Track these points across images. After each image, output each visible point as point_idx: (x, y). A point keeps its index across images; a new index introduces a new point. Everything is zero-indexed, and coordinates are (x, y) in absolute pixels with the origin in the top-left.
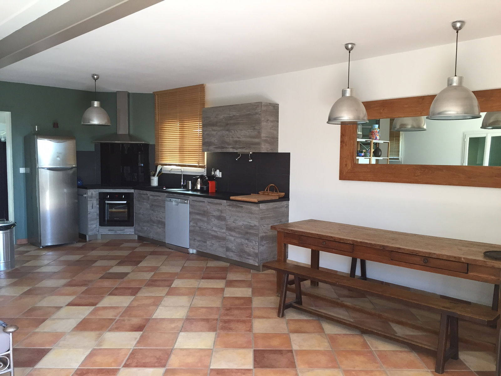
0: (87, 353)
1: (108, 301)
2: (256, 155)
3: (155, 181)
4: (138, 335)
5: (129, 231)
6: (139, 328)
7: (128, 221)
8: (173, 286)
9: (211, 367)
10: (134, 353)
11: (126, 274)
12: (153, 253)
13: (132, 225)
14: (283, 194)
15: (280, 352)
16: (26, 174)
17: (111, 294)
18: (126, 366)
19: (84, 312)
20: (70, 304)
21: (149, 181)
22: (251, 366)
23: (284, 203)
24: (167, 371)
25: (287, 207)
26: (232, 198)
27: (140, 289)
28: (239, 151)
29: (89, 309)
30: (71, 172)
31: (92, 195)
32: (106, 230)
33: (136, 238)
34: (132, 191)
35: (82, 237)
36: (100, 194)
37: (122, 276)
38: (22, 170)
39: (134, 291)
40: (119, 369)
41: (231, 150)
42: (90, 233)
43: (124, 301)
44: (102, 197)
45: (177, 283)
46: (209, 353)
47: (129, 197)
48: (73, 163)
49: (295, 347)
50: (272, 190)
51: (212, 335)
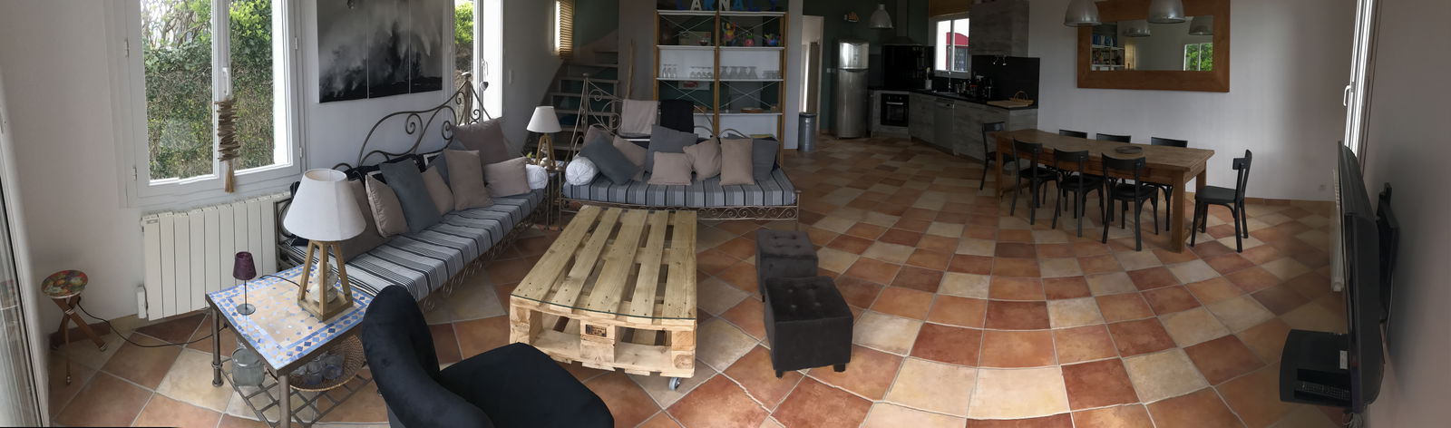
0: (853, 224)
1: (877, 187)
2: (1009, 59)
3: (929, 85)
4: (897, 219)
5: (903, 131)
6: (899, 214)
7: (904, 122)
8: (934, 183)
9: (957, 253)
10: (890, 232)
11: (896, 168)
12: (922, 153)
13: (907, 126)
14: (1031, 102)
15: (1022, 245)
16: (832, 74)
17: (881, 182)
18: (882, 240)
19: (858, 193)
20: (848, 186)
21: (923, 85)
22: (992, 255)
23: (1033, 110)
24: (916, 250)
25: (1037, 114)
26: (989, 103)
27: (904, 182)
28: (995, 54)
29: (862, 192)
30: (863, 73)
31: (877, 94)
32: (885, 129)
33: (910, 137)
34: (907, 93)
35: (868, 134)
36: (883, 95)
37: (892, 169)
38: (828, 70)
39: (900, 183)
40: (873, 242)
41: (987, 53)
42: (874, 130)
43: (891, 190)
44: (884, 98)
45: (938, 181)
46: (956, 241)
47: (905, 99)
48: (865, 65)
49: (1037, 242)
50: (1021, 97)
51: (961, 226)
